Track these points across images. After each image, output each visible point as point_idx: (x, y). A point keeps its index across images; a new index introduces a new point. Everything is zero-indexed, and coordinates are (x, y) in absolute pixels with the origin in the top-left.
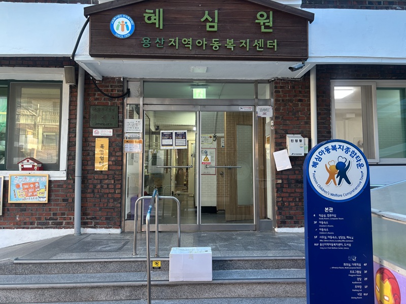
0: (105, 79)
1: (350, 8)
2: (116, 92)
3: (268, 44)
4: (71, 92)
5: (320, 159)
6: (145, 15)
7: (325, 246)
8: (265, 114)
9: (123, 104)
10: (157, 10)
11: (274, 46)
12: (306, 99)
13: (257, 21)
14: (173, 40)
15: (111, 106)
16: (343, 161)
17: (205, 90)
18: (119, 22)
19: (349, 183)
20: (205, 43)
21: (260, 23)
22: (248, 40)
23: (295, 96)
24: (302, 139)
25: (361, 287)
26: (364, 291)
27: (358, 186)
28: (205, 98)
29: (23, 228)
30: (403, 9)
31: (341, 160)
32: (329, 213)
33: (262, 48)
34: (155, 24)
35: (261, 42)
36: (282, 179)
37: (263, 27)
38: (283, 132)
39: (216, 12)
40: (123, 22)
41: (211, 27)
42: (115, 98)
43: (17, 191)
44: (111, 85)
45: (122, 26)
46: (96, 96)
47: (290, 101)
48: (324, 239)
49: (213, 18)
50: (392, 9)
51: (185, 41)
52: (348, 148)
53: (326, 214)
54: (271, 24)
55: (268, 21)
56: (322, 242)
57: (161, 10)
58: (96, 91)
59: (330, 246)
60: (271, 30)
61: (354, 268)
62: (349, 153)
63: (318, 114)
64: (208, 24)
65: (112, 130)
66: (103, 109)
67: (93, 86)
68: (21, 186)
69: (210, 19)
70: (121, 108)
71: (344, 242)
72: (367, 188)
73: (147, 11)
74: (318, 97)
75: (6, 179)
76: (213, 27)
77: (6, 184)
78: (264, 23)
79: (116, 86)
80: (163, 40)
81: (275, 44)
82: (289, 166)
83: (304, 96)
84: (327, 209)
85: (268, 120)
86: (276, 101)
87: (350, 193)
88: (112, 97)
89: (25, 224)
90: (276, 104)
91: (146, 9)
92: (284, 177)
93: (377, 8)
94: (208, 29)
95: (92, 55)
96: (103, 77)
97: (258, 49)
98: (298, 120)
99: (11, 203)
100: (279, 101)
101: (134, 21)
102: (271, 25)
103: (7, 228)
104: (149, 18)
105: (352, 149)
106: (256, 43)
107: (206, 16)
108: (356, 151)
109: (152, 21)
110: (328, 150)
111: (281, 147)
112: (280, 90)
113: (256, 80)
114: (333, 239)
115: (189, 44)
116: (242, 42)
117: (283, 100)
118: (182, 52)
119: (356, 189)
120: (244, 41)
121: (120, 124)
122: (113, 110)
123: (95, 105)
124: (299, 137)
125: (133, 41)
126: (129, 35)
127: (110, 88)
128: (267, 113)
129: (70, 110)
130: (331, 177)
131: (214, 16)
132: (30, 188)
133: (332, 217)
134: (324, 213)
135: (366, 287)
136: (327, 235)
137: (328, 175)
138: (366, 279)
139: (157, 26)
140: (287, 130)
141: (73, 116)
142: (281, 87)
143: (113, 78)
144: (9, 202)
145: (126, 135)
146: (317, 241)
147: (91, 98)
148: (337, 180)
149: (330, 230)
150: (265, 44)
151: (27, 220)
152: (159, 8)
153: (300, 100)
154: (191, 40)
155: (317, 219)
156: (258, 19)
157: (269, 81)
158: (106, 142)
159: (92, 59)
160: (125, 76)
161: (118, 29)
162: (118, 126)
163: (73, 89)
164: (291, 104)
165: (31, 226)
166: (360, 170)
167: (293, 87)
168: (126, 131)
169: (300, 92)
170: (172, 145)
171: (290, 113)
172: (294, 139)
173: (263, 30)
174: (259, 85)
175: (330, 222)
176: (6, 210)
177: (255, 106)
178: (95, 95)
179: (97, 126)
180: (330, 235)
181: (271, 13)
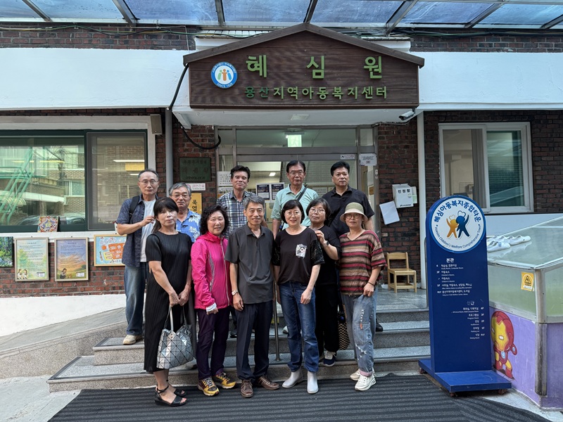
0: (194, 127)
1: (460, 51)
2: (207, 142)
3: (378, 91)
4: (156, 143)
5: (441, 214)
6: (247, 62)
7: (447, 293)
8: (368, 162)
9: (214, 155)
10: (260, 57)
11: (384, 93)
12: (413, 145)
13: (365, 67)
14: (278, 89)
15: (203, 157)
16: (463, 215)
17: (301, 136)
18: (221, 71)
19: (468, 235)
20: (311, 92)
21: (368, 69)
22: (356, 88)
23: (401, 142)
24: (410, 188)
25: (478, 328)
26: (481, 331)
27: (476, 238)
28: (301, 146)
29: (112, 293)
30: (515, 51)
31: (461, 214)
32: (450, 263)
33: (371, 96)
34: (259, 71)
35: (370, 89)
36: (388, 233)
37: (372, 73)
38: (389, 182)
39: (323, 57)
40: (224, 70)
41: (317, 74)
42: (207, 149)
43: (103, 253)
44: (202, 135)
45: (224, 74)
46: (186, 147)
47: (395, 147)
48: (446, 287)
49: (319, 64)
50: (503, 51)
51: (290, 90)
52: (467, 203)
53: (448, 264)
54: (380, 70)
55: (377, 66)
56: (444, 290)
57: (265, 56)
58: (184, 141)
59: (451, 293)
60: (380, 77)
61: (472, 312)
62: (468, 208)
63: (426, 161)
64: (314, 71)
65: (204, 184)
66: (194, 161)
67: (181, 135)
68: (108, 247)
69: (317, 66)
70: (213, 160)
71: (464, 288)
72: (484, 239)
73: (250, 58)
74: (425, 142)
75: (91, 240)
76: (319, 74)
77: (90, 246)
78: (373, 69)
79: (206, 136)
80: (267, 90)
81: (385, 91)
82: (397, 219)
83: (411, 142)
84: (448, 260)
85: (370, 169)
86: (380, 148)
87: (469, 244)
88: (203, 148)
89: (114, 288)
90: (379, 152)
91: (248, 56)
92: (389, 230)
93: (488, 51)
94: (314, 76)
95: (192, 107)
96: (192, 125)
97: (367, 97)
98: (404, 168)
99: (97, 267)
100: (383, 148)
101: (237, 69)
102: (380, 72)
103: (94, 294)
104: (252, 66)
105: (471, 204)
106: (365, 91)
107: (312, 62)
108: (474, 206)
109: (256, 69)
110: (448, 205)
111: (387, 198)
112: (385, 136)
113: (359, 126)
114: (454, 287)
115: (295, 94)
116: (350, 90)
117: (388, 148)
118: (287, 102)
119: (474, 240)
120: (352, 89)
121: (213, 177)
122: (205, 162)
123: (184, 157)
124: (406, 187)
125: (237, 91)
126: (232, 84)
127: (200, 138)
128: (371, 161)
129: (156, 163)
130: (452, 230)
131: (321, 62)
132: (117, 249)
133: (453, 267)
134: (446, 263)
135: (483, 328)
136: (448, 283)
137: (449, 228)
138: (483, 321)
139: (261, 74)
140: (392, 179)
141: (161, 170)
142: (386, 133)
143: (204, 127)
144: (95, 265)
145: (220, 189)
146: (440, 289)
147: (180, 150)
148: (458, 233)
149: (452, 278)
150: (375, 91)
151: (116, 285)
152: (262, 54)
153: (407, 147)
154: (296, 88)
155: (439, 269)
156: (367, 65)
157: (372, 126)
158: (198, 197)
159: (191, 110)
160: (216, 124)
161: (219, 78)
162: (211, 179)
163: (159, 140)
164: (396, 151)
165: (120, 291)
166: (477, 223)
167: (399, 133)
168: (219, 185)
169: (406, 137)
170: (269, 199)
171: (396, 162)
172: (402, 189)
173: (372, 76)
174: (361, 130)
175: (452, 271)
176: (92, 274)
177: (357, 154)
178: (184, 145)
179: (188, 180)
180: (451, 283)
181: (380, 58)
